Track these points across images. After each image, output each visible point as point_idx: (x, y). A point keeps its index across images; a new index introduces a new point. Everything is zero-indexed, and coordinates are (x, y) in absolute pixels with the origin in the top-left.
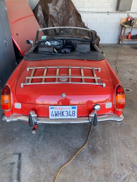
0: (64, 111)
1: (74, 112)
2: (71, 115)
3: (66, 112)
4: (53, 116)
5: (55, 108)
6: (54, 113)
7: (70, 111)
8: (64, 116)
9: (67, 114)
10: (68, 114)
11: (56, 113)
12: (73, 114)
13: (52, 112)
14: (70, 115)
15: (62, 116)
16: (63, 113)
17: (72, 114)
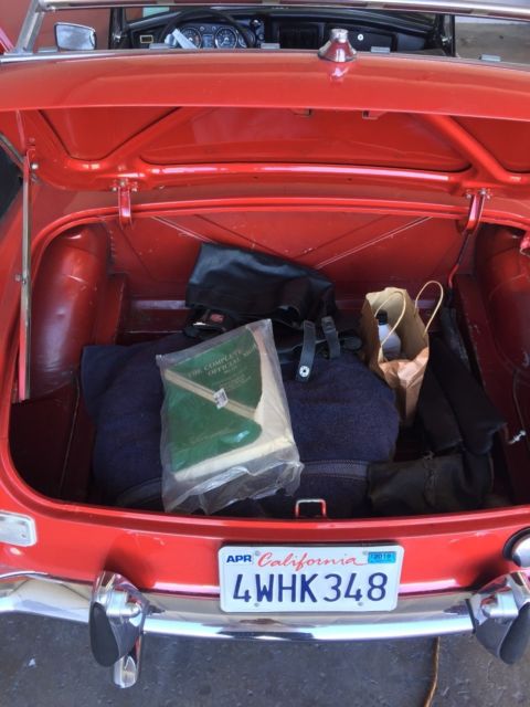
0: (315, 576)
1: (378, 581)
2: (358, 596)
3: (327, 577)
4: (247, 597)
5: (256, 559)
6: (248, 585)
7: (353, 576)
8: (314, 600)
9: (335, 588)
10: (343, 589)
11: (264, 582)
12: (373, 587)
13: (240, 577)
14: (353, 592)
15: (303, 599)
16: (311, 586)
17: (365, 589)
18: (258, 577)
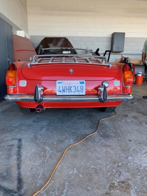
0: (72, 86)
2: (79, 91)
3: (74, 87)
4: (61, 92)
5: (62, 83)
6: (61, 89)
7: (78, 86)
8: (72, 92)
9: (75, 89)
10: (76, 89)
11: (64, 88)
12: (81, 89)
13: (60, 86)
14: (78, 90)
15: (70, 92)
16: (71, 89)
18: (62, 87)
